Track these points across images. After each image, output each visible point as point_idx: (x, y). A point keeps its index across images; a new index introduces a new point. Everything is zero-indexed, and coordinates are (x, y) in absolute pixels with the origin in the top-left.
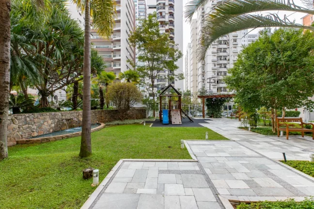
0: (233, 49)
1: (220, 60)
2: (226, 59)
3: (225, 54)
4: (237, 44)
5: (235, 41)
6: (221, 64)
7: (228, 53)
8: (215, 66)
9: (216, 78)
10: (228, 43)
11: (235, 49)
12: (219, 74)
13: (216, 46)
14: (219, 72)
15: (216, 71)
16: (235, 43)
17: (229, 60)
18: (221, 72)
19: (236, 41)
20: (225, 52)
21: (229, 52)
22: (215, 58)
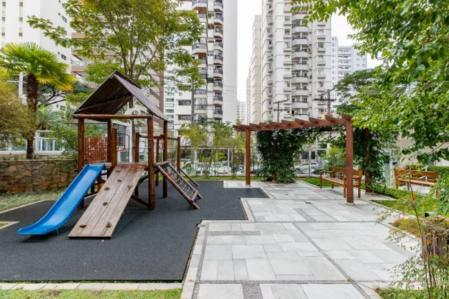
0: (318, 59)
1: (298, 76)
2: (306, 76)
3: (304, 67)
4: (324, 52)
5: (321, 45)
6: (299, 84)
7: (310, 65)
8: (289, 86)
9: (290, 106)
10: (310, 50)
11: (321, 59)
12: (296, 100)
13: (290, 54)
14: (296, 96)
15: (290, 93)
16: (321, 49)
17: (311, 77)
18: (299, 96)
19: (322, 47)
20: (304, 63)
21: (312, 63)
22: (289, 73)
